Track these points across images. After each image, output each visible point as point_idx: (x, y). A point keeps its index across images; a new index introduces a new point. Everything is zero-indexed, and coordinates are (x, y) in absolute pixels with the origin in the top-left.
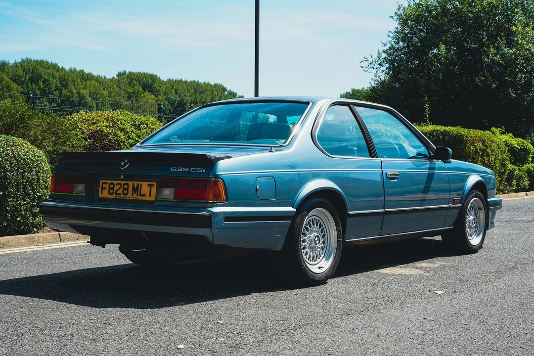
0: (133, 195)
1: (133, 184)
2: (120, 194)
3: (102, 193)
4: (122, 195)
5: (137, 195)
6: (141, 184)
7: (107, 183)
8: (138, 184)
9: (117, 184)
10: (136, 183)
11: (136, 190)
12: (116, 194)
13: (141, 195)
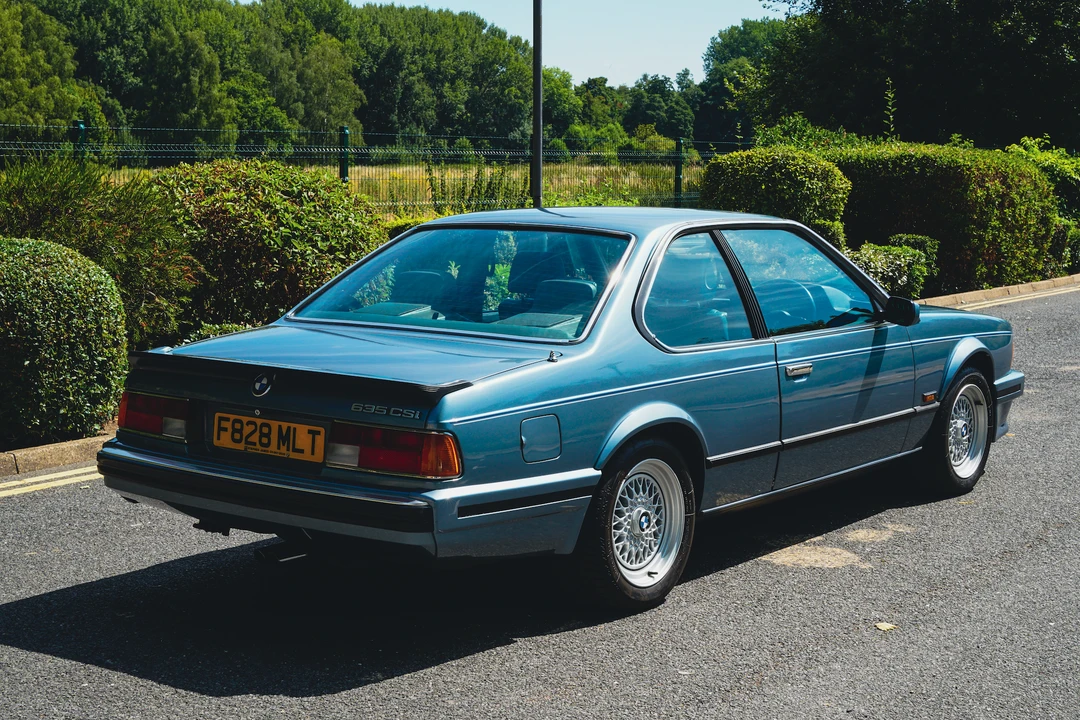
0: (279, 448)
1: (280, 426)
2: (255, 444)
3: (219, 439)
4: (258, 446)
5: (288, 450)
6: (295, 429)
7: (228, 419)
8: (289, 428)
9: (248, 424)
10: (285, 425)
11: (285, 438)
12: (247, 443)
13: (296, 450)
